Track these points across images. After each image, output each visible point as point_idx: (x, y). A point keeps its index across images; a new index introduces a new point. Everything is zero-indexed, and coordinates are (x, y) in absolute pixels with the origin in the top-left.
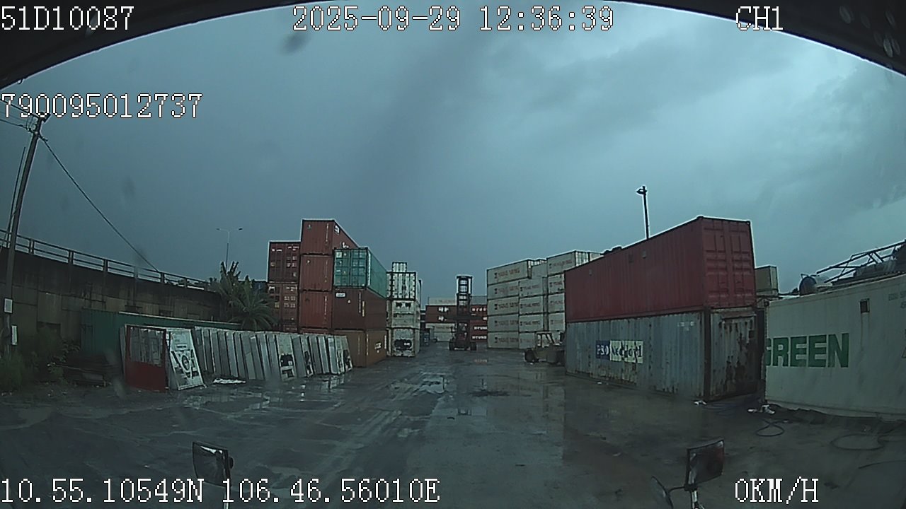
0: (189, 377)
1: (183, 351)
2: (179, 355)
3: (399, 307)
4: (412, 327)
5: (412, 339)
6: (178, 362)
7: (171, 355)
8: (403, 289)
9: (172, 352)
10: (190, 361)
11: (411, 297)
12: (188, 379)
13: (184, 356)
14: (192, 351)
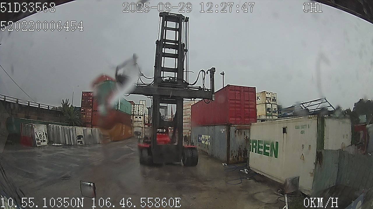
0: (42, 142)
1: (40, 133)
2: (38, 134)
3: (136, 119)
4: (141, 126)
5: (141, 132)
6: (38, 136)
7: (35, 134)
8: (138, 111)
9: (36, 133)
10: (42, 136)
11: (142, 114)
12: (41, 143)
13: (40, 134)
14: (44, 133)
